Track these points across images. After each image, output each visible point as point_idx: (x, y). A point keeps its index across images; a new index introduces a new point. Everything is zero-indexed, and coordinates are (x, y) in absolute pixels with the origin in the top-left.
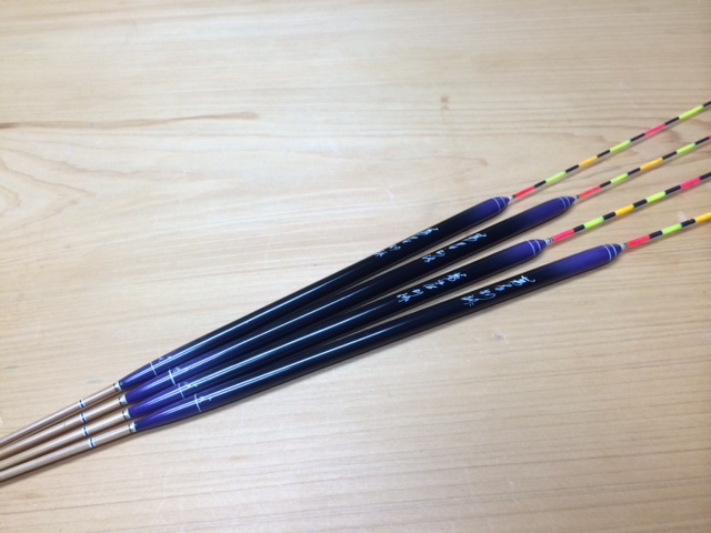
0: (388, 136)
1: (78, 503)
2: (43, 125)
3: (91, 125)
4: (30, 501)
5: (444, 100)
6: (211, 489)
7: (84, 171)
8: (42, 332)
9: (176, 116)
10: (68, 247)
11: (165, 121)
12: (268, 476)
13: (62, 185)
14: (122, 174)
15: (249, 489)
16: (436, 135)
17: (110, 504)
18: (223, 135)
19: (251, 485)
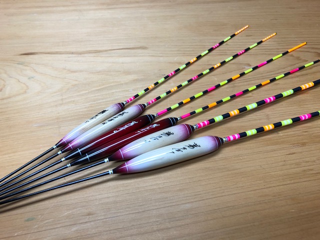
2: (49, 53)
3: (73, 53)
4: (91, 216)
6: (174, 204)
7: (74, 72)
9: (110, 49)
11: (106, 51)
13: (65, 78)
14: (93, 73)
15: (192, 202)
17: (129, 214)
18: (134, 56)
19: (192, 201)
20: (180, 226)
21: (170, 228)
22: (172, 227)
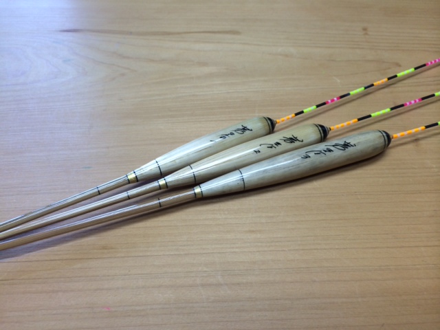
0: (329, 47)
1: (141, 254)
2: (99, 31)
4: (106, 251)
5: (365, 29)
6: (237, 250)
7: (128, 58)
8: (108, 148)
10: (121, 100)
11: (179, 33)
12: (277, 244)
13: (114, 65)
15: (264, 251)
16: (363, 48)
17: (164, 255)
18: (219, 42)
19: (266, 249)
20: (238, 284)
21: (222, 285)
22: (226, 284)
